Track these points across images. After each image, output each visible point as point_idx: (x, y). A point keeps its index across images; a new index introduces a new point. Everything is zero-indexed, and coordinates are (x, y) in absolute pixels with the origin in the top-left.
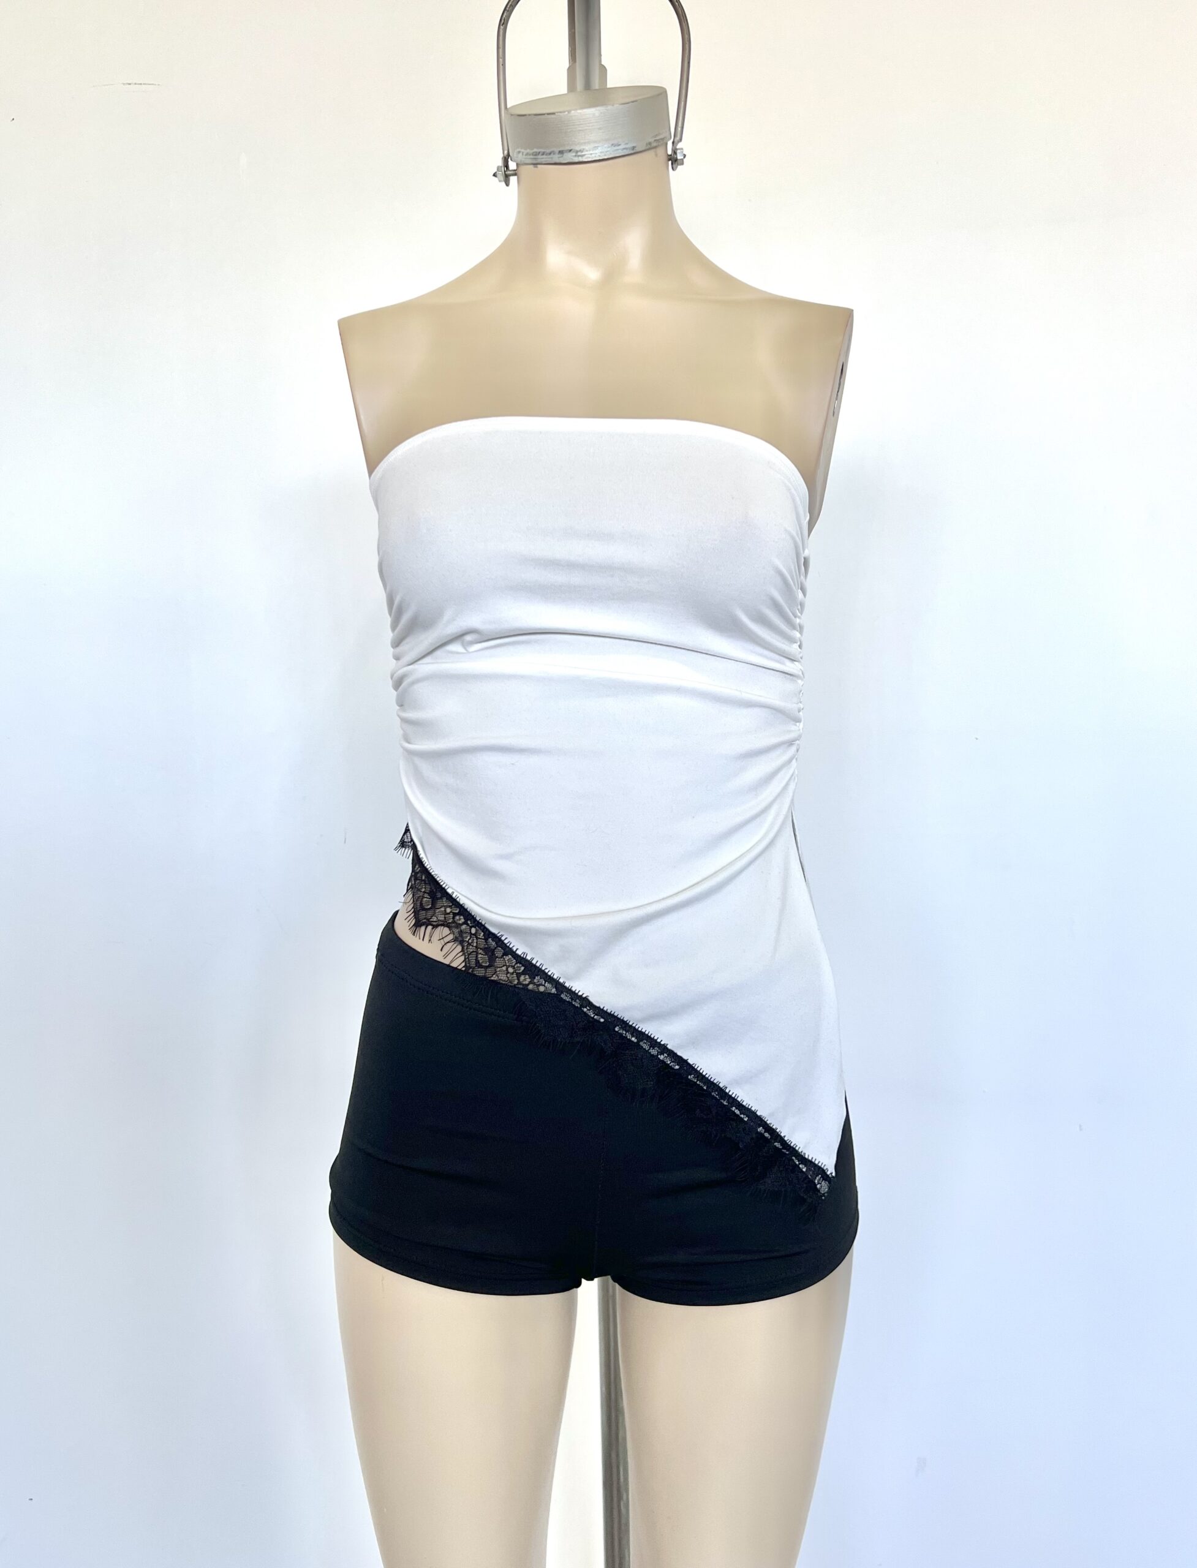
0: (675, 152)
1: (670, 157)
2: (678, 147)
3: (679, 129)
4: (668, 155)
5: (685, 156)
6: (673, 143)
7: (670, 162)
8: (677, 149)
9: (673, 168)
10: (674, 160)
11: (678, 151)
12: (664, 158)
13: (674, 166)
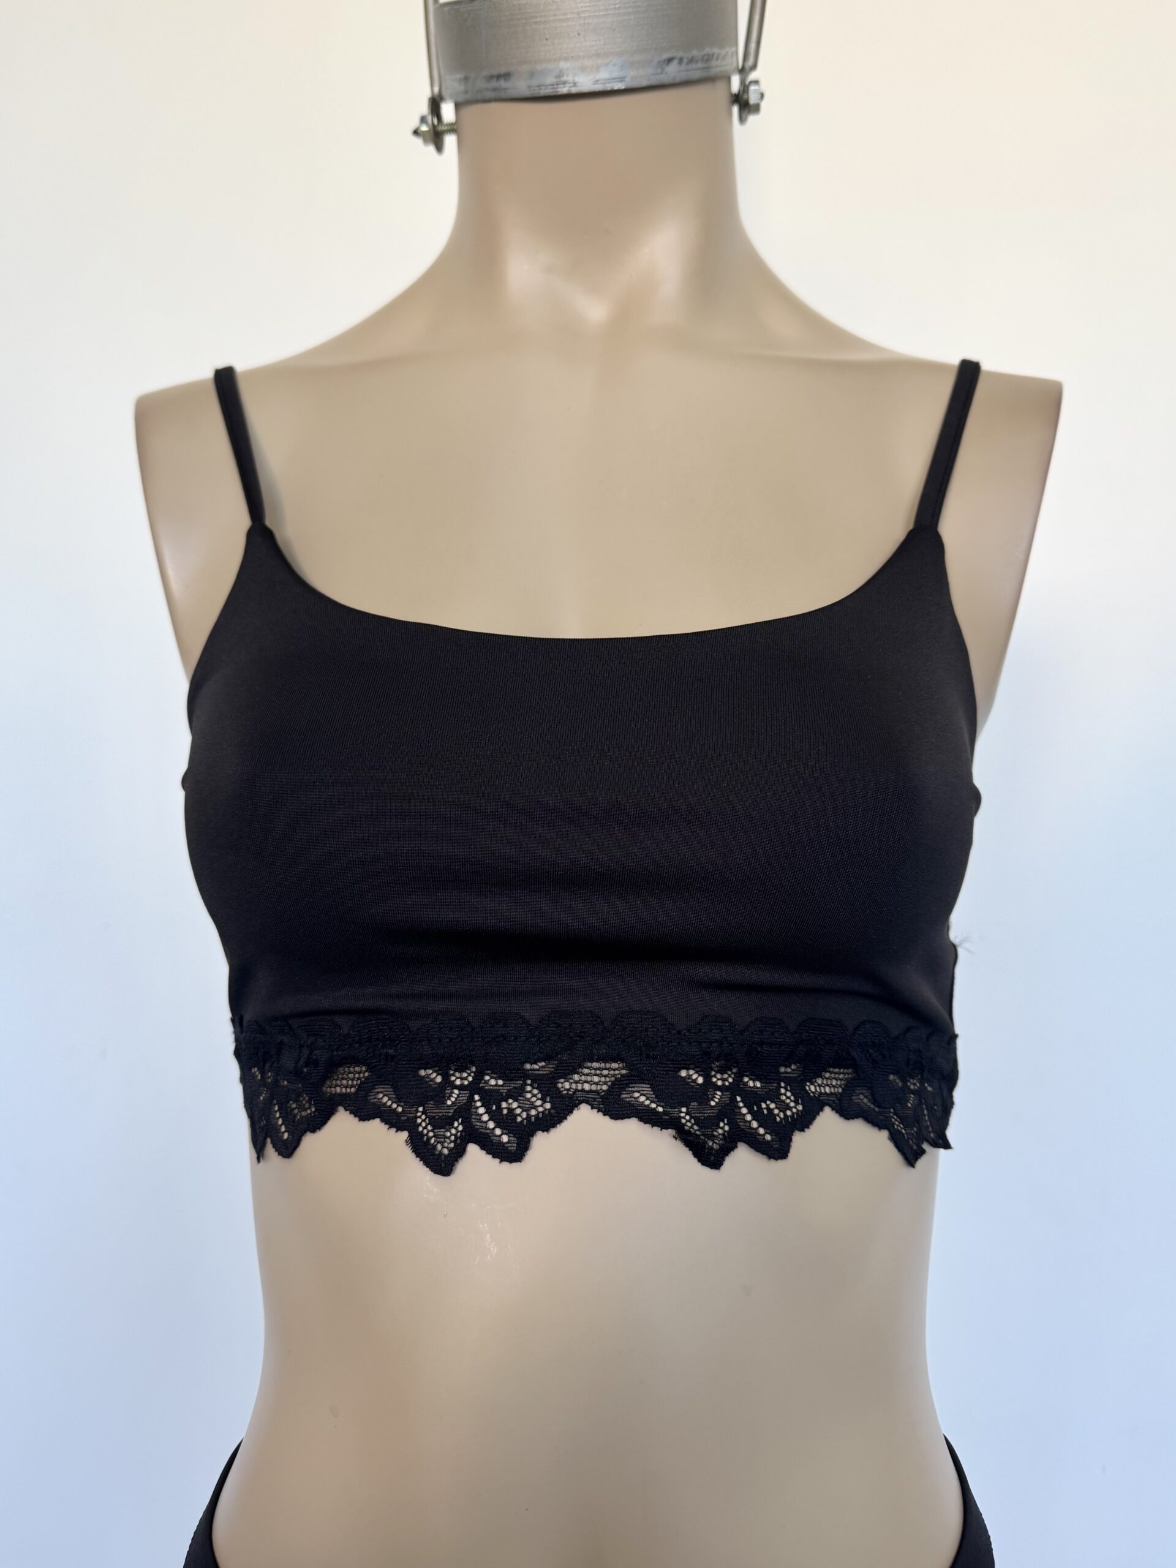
0: (745, 87)
1: (734, 98)
2: (753, 76)
3: (753, 46)
4: (731, 94)
5: (762, 95)
6: (743, 71)
7: (735, 109)
8: (751, 82)
9: (742, 120)
10: (744, 104)
11: (752, 88)
12: (723, 98)
13: (744, 115)
